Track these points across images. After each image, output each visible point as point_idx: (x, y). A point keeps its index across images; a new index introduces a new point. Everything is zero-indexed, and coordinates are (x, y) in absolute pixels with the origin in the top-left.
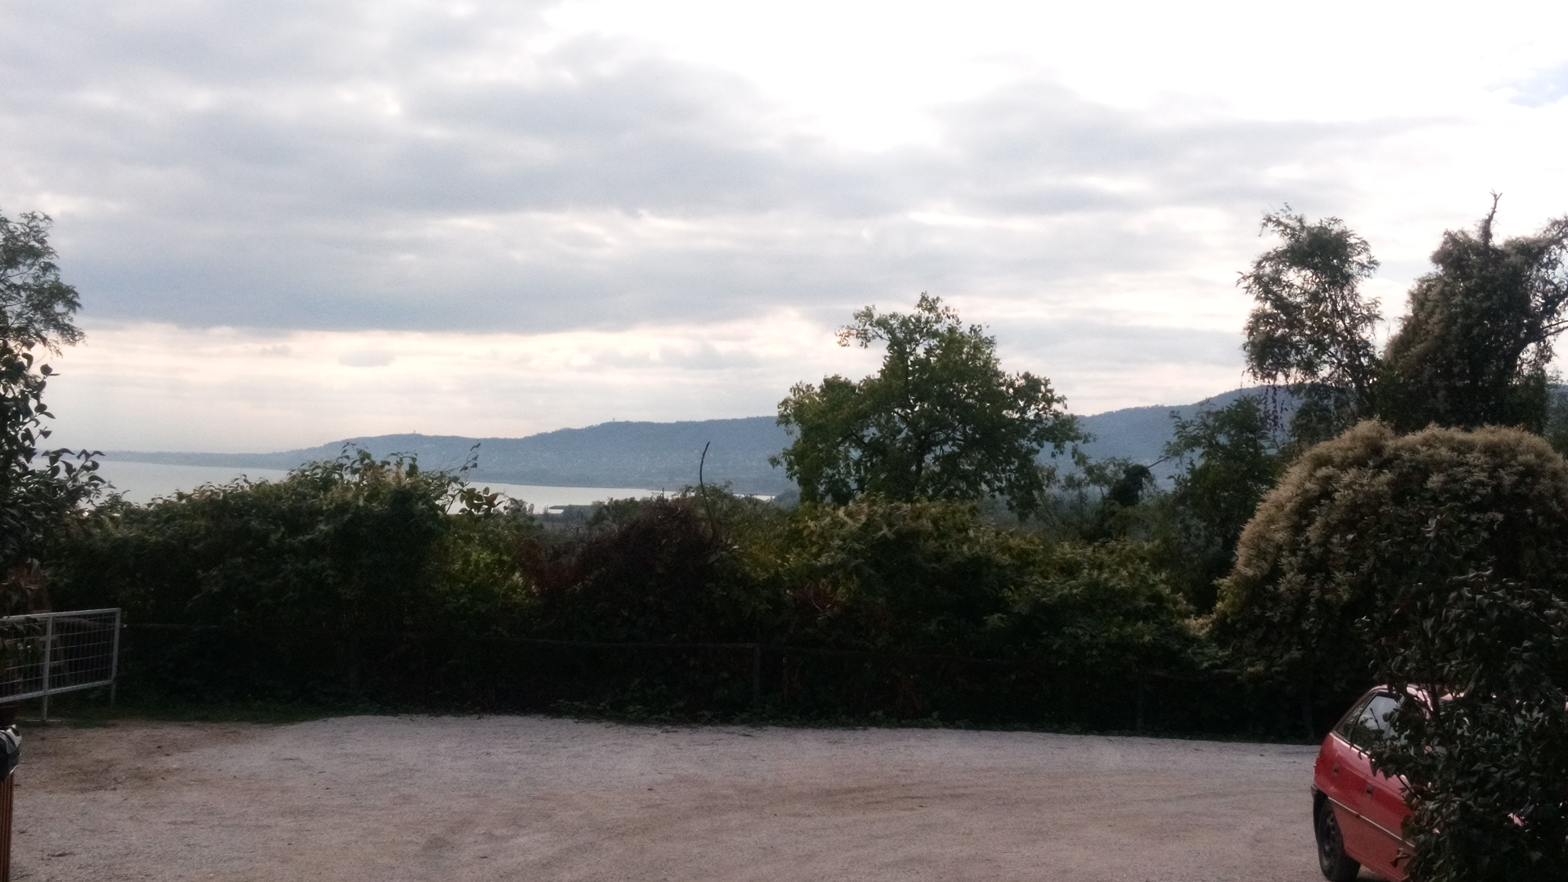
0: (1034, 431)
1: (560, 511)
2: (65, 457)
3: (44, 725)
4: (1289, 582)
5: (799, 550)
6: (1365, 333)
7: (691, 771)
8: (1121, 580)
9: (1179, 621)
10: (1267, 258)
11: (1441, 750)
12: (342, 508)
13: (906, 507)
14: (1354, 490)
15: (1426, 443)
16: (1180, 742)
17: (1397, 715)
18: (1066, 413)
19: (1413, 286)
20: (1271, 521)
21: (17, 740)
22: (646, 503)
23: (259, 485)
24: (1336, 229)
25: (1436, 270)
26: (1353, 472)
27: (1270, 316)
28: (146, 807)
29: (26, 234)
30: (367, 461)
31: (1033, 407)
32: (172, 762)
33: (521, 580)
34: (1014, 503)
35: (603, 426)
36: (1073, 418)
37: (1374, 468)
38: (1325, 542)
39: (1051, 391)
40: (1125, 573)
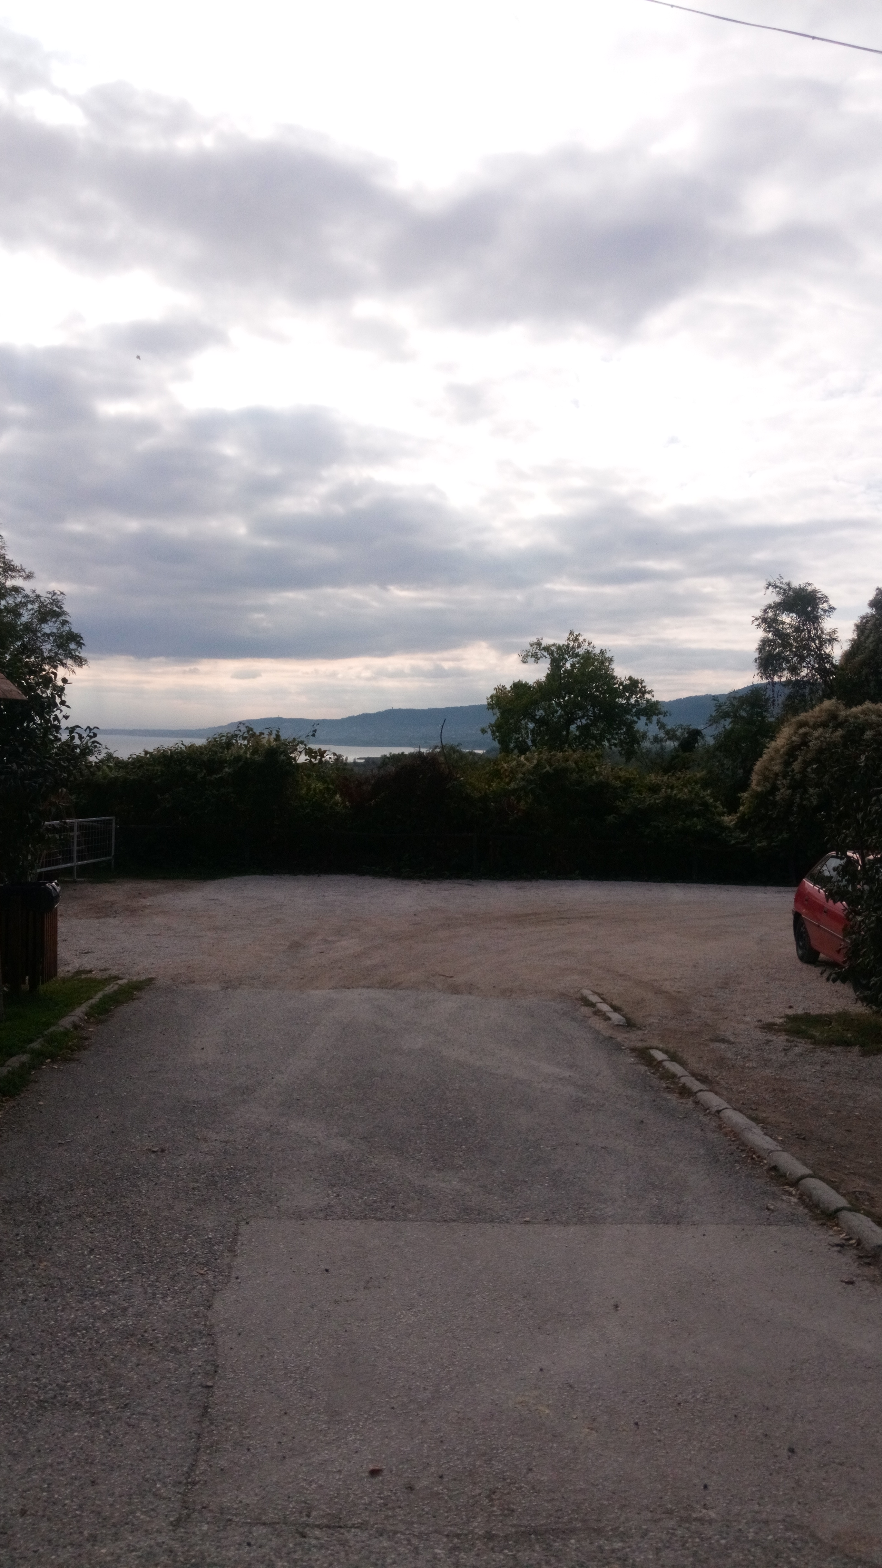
0: (634, 710)
1: (363, 761)
2: (78, 730)
3: (75, 882)
4: (782, 794)
5: (499, 780)
6: (828, 650)
7: (438, 905)
8: (684, 794)
9: (718, 818)
10: (770, 607)
11: (866, 887)
12: (238, 759)
13: (560, 754)
14: (821, 741)
15: (864, 712)
16: (718, 886)
17: (841, 867)
18: (654, 699)
19: (857, 620)
20: (772, 759)
21: (58, 888)
22: (411, 755)
23: (190, 747)
24: (810, 589)
25: (869, 611)
26: (820, 730)
27: (771, 641)
28: (133, 926)
29: (51, 604)
30: (251, 732)
31: (634, 696)
32: (147, 902)
33: (340, 799)
34: (623, 752)
35: (386, 711)
36: (657, 702)
37: (833, 727)
38: (803, 771)
39: (644, 687)
40: (686, 790)
